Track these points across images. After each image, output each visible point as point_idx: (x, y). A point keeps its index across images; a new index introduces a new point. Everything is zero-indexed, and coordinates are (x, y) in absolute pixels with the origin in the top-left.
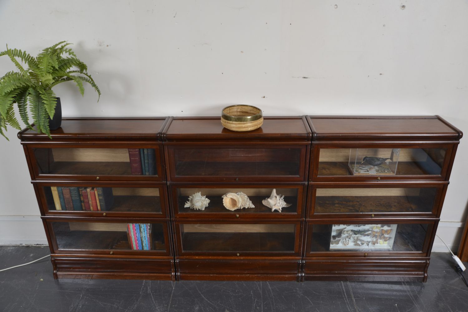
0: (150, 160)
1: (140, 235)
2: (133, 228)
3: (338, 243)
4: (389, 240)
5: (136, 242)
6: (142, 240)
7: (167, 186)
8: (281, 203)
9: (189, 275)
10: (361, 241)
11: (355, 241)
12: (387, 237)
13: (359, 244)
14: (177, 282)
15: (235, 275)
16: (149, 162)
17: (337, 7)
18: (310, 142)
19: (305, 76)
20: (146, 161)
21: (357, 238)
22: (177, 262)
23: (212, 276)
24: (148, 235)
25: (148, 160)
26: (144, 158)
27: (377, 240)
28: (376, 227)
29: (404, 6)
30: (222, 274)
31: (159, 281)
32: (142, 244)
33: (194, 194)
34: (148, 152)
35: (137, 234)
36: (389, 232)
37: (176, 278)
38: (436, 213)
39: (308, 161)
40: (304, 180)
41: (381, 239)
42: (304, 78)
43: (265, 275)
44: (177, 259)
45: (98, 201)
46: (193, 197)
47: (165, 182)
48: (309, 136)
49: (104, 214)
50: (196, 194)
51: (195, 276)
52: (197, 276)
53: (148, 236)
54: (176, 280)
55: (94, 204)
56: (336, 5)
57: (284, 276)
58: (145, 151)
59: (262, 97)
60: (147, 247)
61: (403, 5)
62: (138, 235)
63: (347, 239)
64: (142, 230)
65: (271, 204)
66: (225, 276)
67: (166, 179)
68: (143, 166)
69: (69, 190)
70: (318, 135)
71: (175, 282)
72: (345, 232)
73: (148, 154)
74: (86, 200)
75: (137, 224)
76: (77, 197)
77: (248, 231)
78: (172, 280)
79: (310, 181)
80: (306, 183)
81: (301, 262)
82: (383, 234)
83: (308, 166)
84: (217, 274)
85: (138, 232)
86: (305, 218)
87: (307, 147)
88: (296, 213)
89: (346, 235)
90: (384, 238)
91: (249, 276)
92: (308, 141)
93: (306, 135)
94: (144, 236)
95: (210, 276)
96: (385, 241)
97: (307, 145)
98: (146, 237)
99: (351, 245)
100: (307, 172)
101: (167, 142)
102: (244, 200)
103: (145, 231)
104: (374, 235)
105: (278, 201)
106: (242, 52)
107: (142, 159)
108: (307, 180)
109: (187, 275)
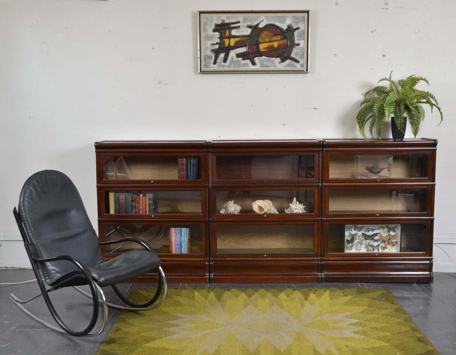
0: (195, 168)
1: (180, 239)
2: (175, 233)
3: (352, 249)
4: (396, 244)
5: (175, 246)
6: (181, 244)
7: (209, 188)
8: (300, 207)
9: (221, 277)
10: (372, 247)
11: (367, 247)
12: (394, 242)
13: (370, 250)
14: (210, 284)
15: (263, 277)
16: (194, 170)
17: (336, 56)
18: (321, 149)
19: (315, 108)
20: (192, 170)
21: (367, 243)
22: (211, 264)
23: (242, 278)
24: (187, 238)
25: (193, 169)
26: (190, 167)
27: (386, 245)
28: (383, 232)
29: (384, 56)
30: (251, 276)
31: (194, 284)
32: (181, 249)
33: (228, 202)
34: (194, 162)
35: (178, 238)
36: (395, 237)
37: (210, 281)
38: (430, 213)
39: (321, 165)
40: (319, 182)
41: (389, 244)
42: (315, 109)
43: (289, 277)
44: (212, 261)
45: (147, 206)
46: (227, 204)
47: (208, 184)
48: (320, 143)
49: (153, 216)
50: (229, 202)
51: (227, 278)
52: (228, 278)
53: (187, 240)
54: (210, 282)
55: (144, 209)
56: (335, 55)
57: (306, 277)
58: (192, 161)
59: (283, 125)
60: (185, 250)
61: (384, 54)
62: (178, 240)
63: (359, 245)
64: (183, 234)
65: (292, 209)
66: (254, 277)
67: (208, 182)
68: (189, 174)
69: (124, 196)
70: (327, 143)
71: (209, 284)
72: (357, 237)
73: (194, 163)
74: (137, 205)
75: (179, 229)
76: (130, 202)
77: (272, 247)
78: (206, 283)
79: (323, 183)
80: (320, 184)
81: (320, 263)
82: (390, 239)
83: (321, 169)
84: (246, 276)
85: (179, 236)
86: (321, 218)
87: (319, 153)
88: (314, 214)
89: (358, 240)
90: (392, 242)
91: (275, 278)
92: (320, 148)
93: (318, 143)
94: (183, 240)
95: (240, 278)
96: (393, 246)
97: (319, 151)
98: (185, 241)
99: (363, 250)
100: (321, 175)
101: (211, 150)
102: (270, 206)
103: (185, 235)
104: (382, 240)
105: (299, 206)
106: (267, 89)
107: (189, 167)
108: (321, 182)
109: (220, 277)
